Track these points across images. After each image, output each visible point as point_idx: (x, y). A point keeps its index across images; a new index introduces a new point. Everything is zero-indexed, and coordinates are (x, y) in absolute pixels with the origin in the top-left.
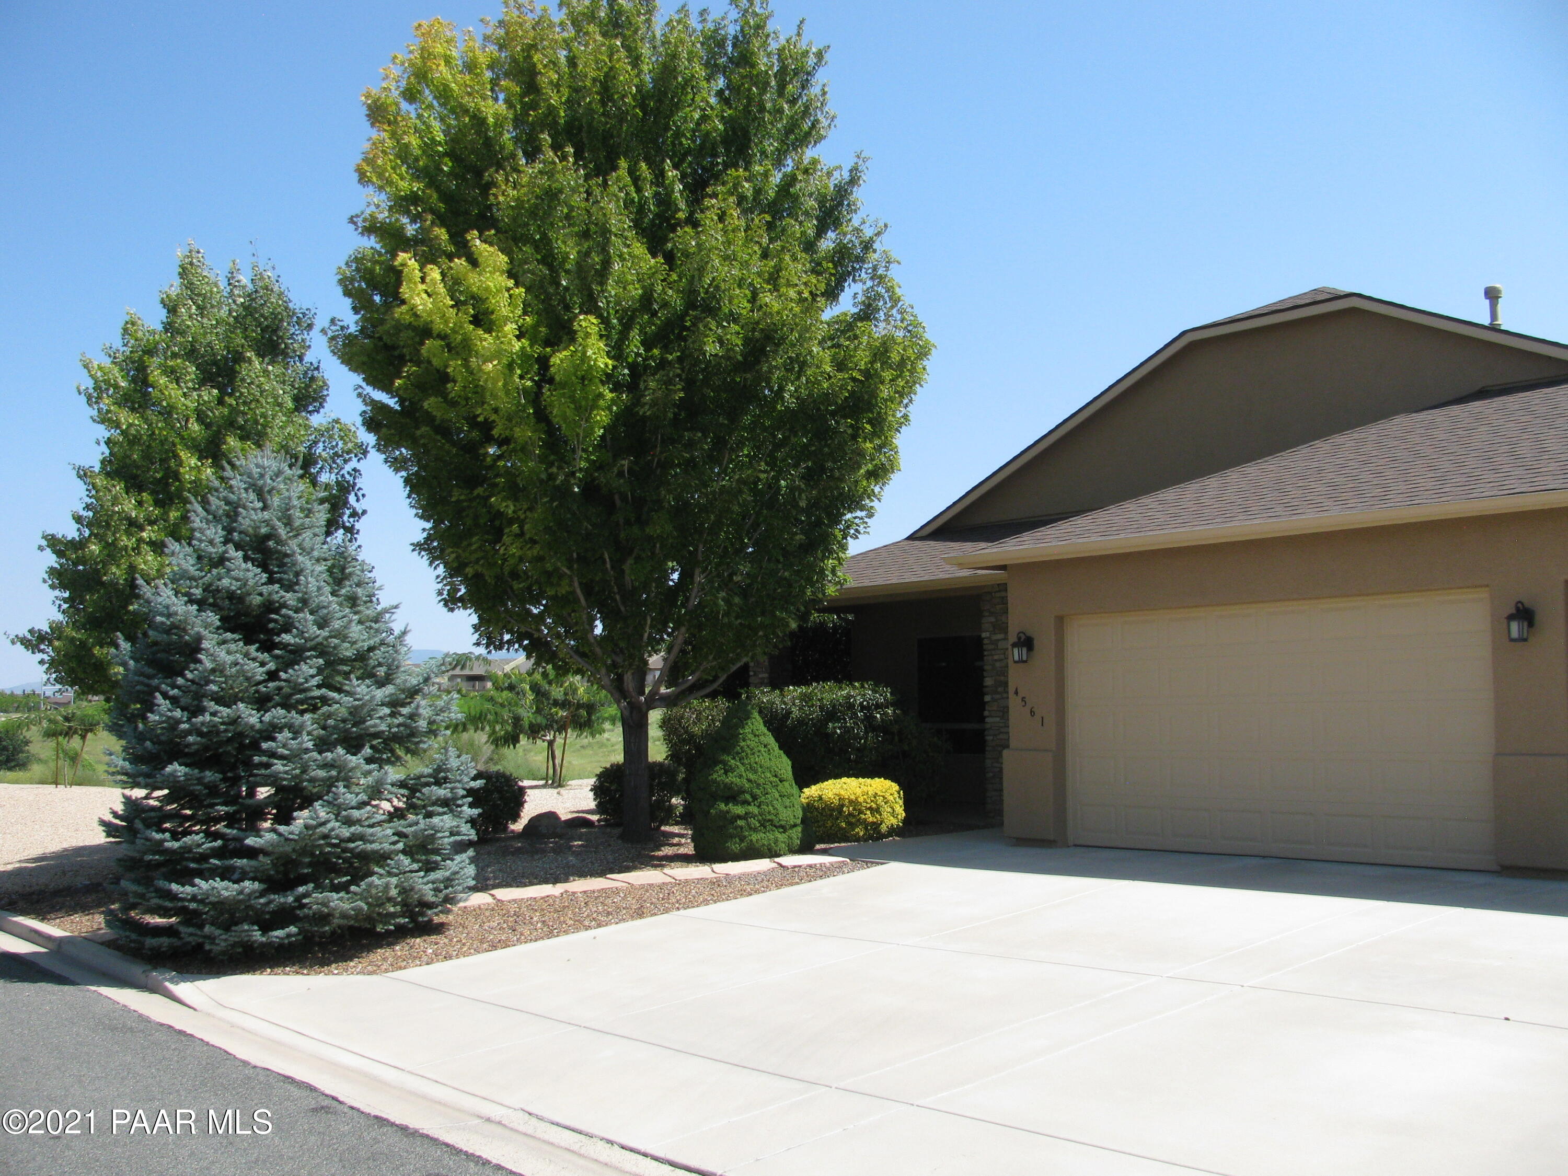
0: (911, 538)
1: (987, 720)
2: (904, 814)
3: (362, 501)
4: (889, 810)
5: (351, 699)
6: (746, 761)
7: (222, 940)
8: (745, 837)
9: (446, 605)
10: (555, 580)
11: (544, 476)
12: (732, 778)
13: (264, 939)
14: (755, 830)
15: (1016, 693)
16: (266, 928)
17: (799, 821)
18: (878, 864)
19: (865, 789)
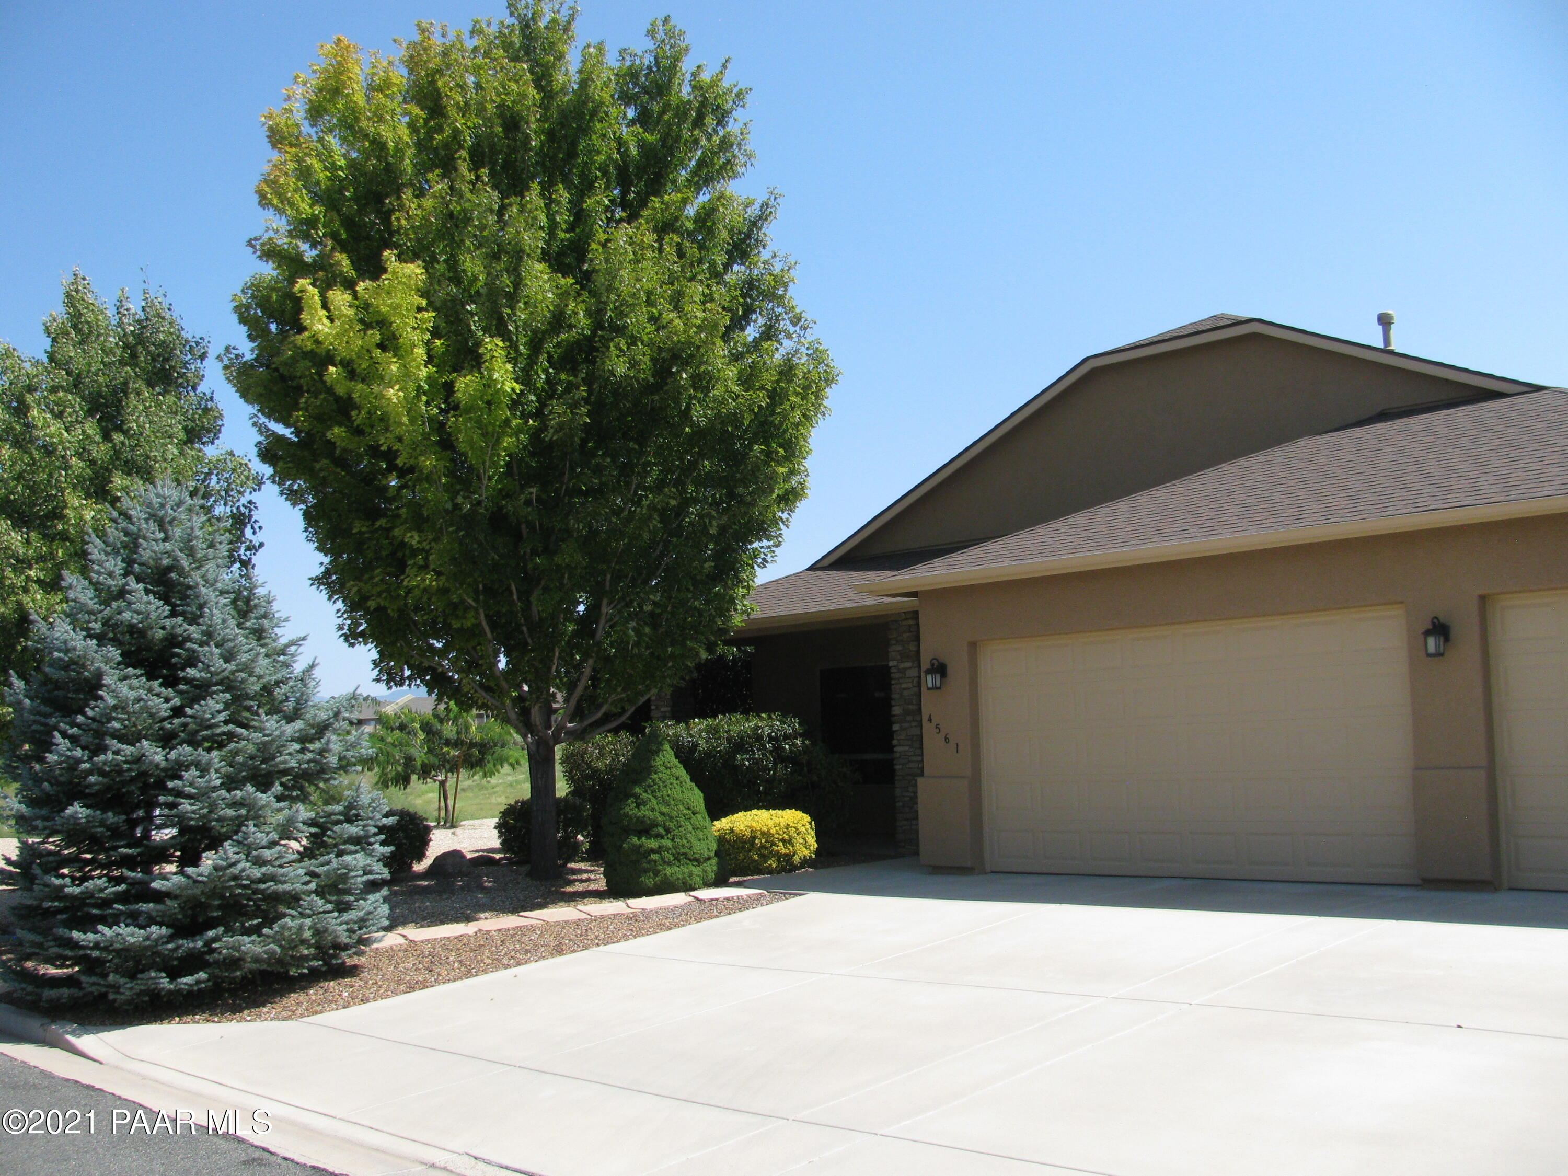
0: (812, 568)
1: (895, 749)
2: (816, 846)
3: (258, 534)
4: (801, 841)
5: (261, 735)
6: (658, 794)
7: (128, 989)
8: (659, 871)
9: (346, 640)
10: (460, 613)
11: (449, 506)
12: (644, 812)
13: (172, 986)
14: (669, 864)
15: (930, 720)
16: (173, 975)
17: (713, 854)
18: (796, 895)
19: (777, 820)
